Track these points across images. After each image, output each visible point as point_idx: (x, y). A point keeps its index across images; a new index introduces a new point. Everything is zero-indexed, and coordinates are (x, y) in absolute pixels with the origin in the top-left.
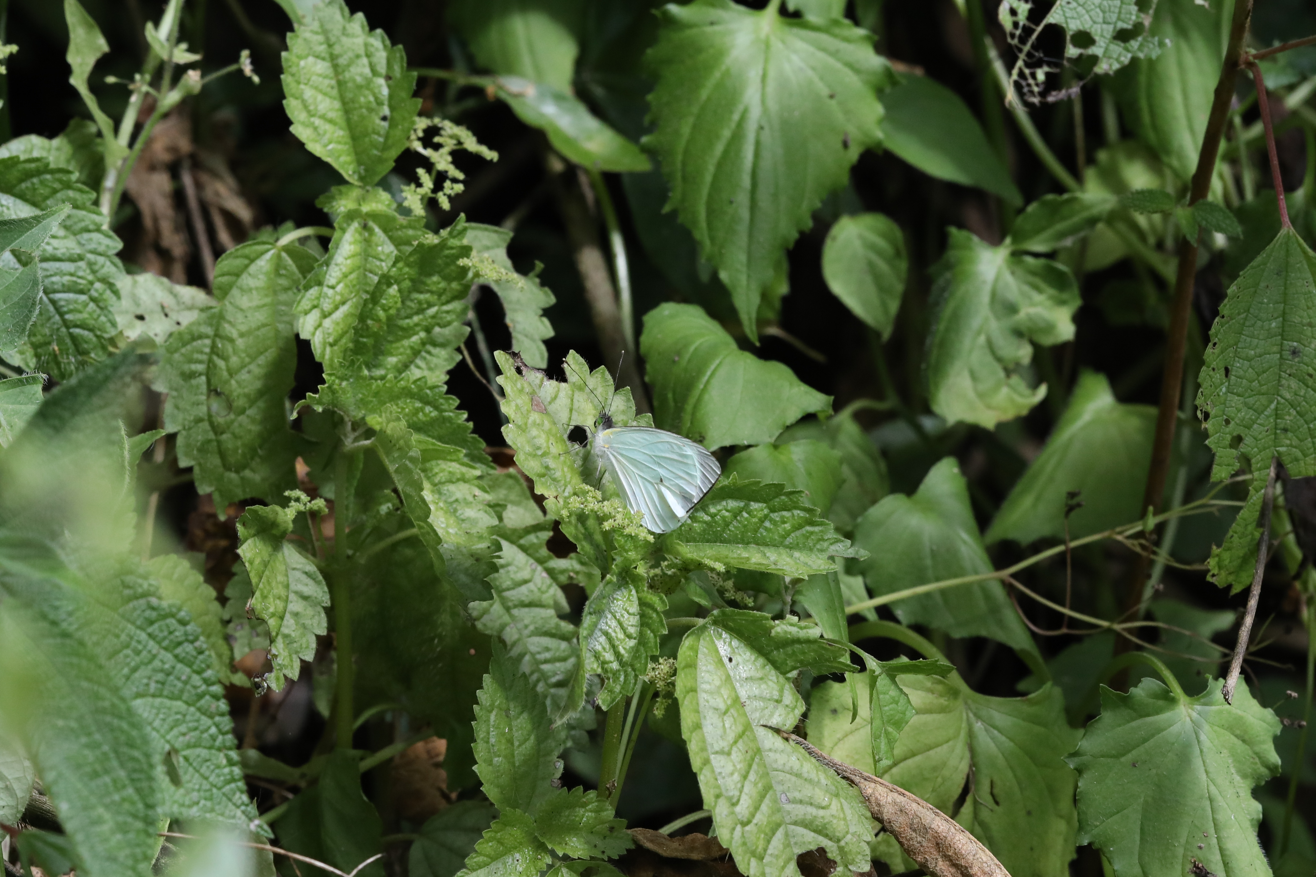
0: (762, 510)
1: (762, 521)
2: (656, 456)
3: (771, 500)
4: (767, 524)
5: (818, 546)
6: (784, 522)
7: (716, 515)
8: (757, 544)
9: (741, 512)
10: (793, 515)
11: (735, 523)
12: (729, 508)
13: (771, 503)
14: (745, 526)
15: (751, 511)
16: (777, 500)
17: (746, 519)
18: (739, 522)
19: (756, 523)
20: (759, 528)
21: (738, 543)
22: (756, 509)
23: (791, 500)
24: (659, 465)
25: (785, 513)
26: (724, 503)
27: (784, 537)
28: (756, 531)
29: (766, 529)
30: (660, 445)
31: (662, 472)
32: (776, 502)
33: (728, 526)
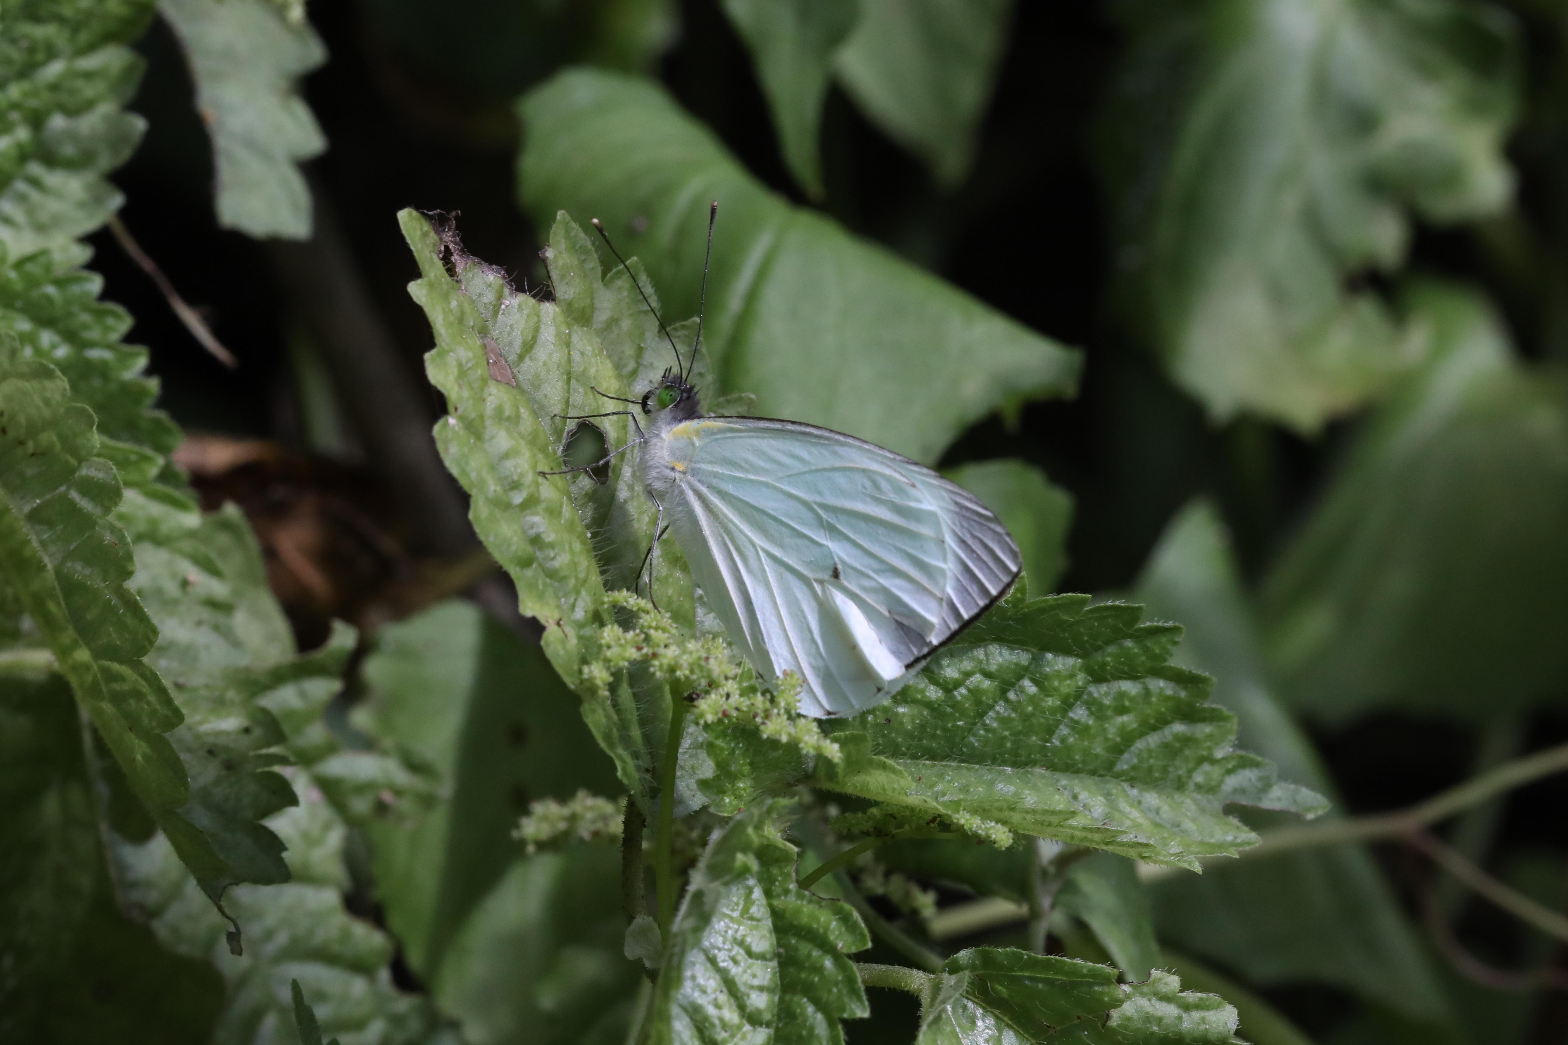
0: (1072, 676)
1: (1067, 704)
2: (825, 507)
3: (1098, 648)
4: (1079, 713)
5: (1198, 778)
6: (1121, 710)
7: (957, 684)
8: (1052, 767)
9: (1020, 677)
10: (1147, 693)
11: (1000, 708)
12: (993, 668)
13: (1098, 657)
14: (1026, 718)
15: (1046, 677)
16: (1112, 649)
17: (1032, 699)
18: (1015, 707)
19: (1053, 711)
20: (1058, 723)
21: (1004, 763)
22: (1058, 675)
23: (1146, 650)
24: (832, 531)
25: (1129, 687)
26: (980, 653)
27: (1118, 750)
28: (1050, 731)
29: (1075, 726)
30: (840, 479)
31: (839, 550)
32: (1109, 656)
33: (981, 715)
